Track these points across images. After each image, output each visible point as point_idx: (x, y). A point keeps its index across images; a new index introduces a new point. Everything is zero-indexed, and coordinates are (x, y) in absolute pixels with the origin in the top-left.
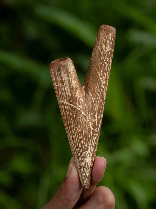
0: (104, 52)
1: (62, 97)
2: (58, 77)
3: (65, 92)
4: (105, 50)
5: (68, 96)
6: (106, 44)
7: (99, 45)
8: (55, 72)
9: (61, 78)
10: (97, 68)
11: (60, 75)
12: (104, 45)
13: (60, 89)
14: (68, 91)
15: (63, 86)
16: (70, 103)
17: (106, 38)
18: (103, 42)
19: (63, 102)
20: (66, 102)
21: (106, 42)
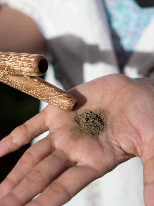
0: (50, 100)
1: (13, 61)
2: (27, 64)
3: (15, 66)
4: (52, 101)
5: (13, 66)
6: (56, 103)
7: (57, 97)
8: (31, 63)
9: (26, 67)
10: (38, 91)
11: (28, 67)
12: (56, 101)
13: (18, 61)
14: (16, 68)
15: (20, 65)
16: (8, 66)
17: (61, 104)
18: (59, 102)
19: (10, 61)
20: (9, 63)
21: (58, 104)
